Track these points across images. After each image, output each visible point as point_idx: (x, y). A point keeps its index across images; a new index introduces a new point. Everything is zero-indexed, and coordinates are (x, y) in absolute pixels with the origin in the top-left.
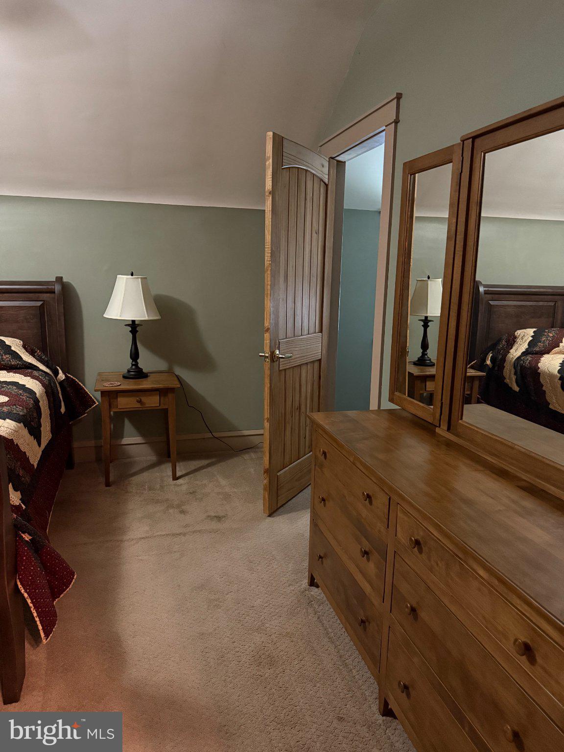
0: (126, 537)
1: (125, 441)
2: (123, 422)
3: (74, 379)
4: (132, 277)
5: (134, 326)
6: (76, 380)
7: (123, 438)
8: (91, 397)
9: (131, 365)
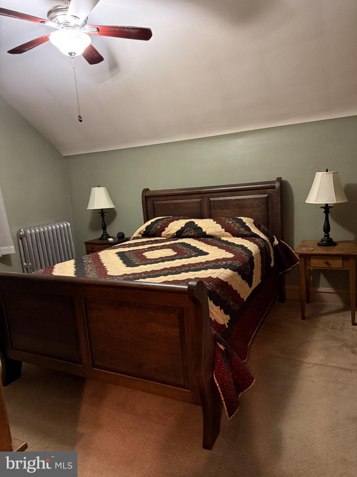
0: (306, 360)
1: (321, 289)
2: (320, 276)
3: (285, 244)
4: (327, 173)
5: (327, 208)
6: (287, 245)
7: (319, 287)
8: (296, 257)
9: (324, 236)
